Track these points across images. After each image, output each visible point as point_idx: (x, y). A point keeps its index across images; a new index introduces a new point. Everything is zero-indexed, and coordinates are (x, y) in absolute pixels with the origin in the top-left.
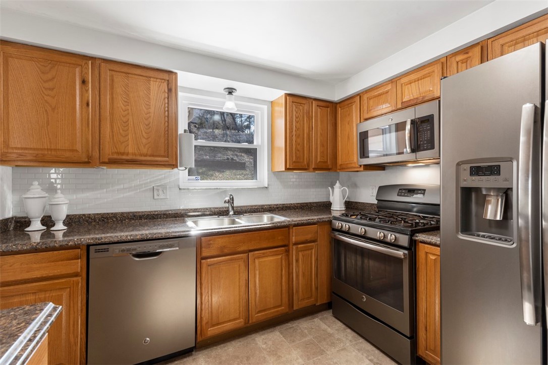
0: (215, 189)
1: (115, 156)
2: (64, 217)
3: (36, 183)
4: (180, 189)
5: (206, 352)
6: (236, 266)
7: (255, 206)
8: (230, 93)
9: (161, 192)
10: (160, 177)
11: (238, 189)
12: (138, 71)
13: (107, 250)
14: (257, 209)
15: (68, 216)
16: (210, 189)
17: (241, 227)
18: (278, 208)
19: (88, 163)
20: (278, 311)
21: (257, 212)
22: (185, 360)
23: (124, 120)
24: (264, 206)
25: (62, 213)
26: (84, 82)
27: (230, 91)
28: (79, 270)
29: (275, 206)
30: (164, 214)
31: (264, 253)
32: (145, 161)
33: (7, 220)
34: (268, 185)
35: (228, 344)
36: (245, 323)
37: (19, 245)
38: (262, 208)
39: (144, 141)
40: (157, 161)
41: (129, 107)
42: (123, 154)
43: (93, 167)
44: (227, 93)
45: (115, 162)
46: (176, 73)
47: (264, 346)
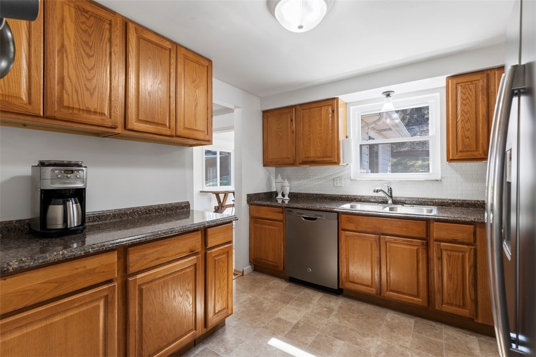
0: (378, 180)
1: (305, 159)
2: (288, 193)
3: (279, 175)
4: (351, 180)
5: (347, 300)
6: (368, 243)
7: (423, 199)
8: (388, 95)
9: (338, 182)
10: (338, 171)
11: (401, 181)
12: (315, 105)
13: (291, 211)
14: (424, 202)
15: (290, 193)
16: (374, 180)
17: (396, 213)
18: (454, 204)
19: (294, 164)
20: (413, 300)
21: (425, 205)
22: (332, 296)
23: (309, 137)
24: (435, 199)
25: (287, 191)
26: (292, 120)
27: (388, 94)
28: (282, 219)
29: (449, 201)
30: (340, 198)
31: (395, 240)
32: (322, 161)
33: (272, 192)
34: (442, 177)
35: (365, 304)
36: (377, 294)
37: (274, 204)
38: (431, 202)
39: (319, 148)
40: (325, 161)
41: (311, 129)
42: (308, 158)
43: (296, 166)
44: (386, 96)
45: (304, 163)
46: (338, 98)
47: (389, 320)
